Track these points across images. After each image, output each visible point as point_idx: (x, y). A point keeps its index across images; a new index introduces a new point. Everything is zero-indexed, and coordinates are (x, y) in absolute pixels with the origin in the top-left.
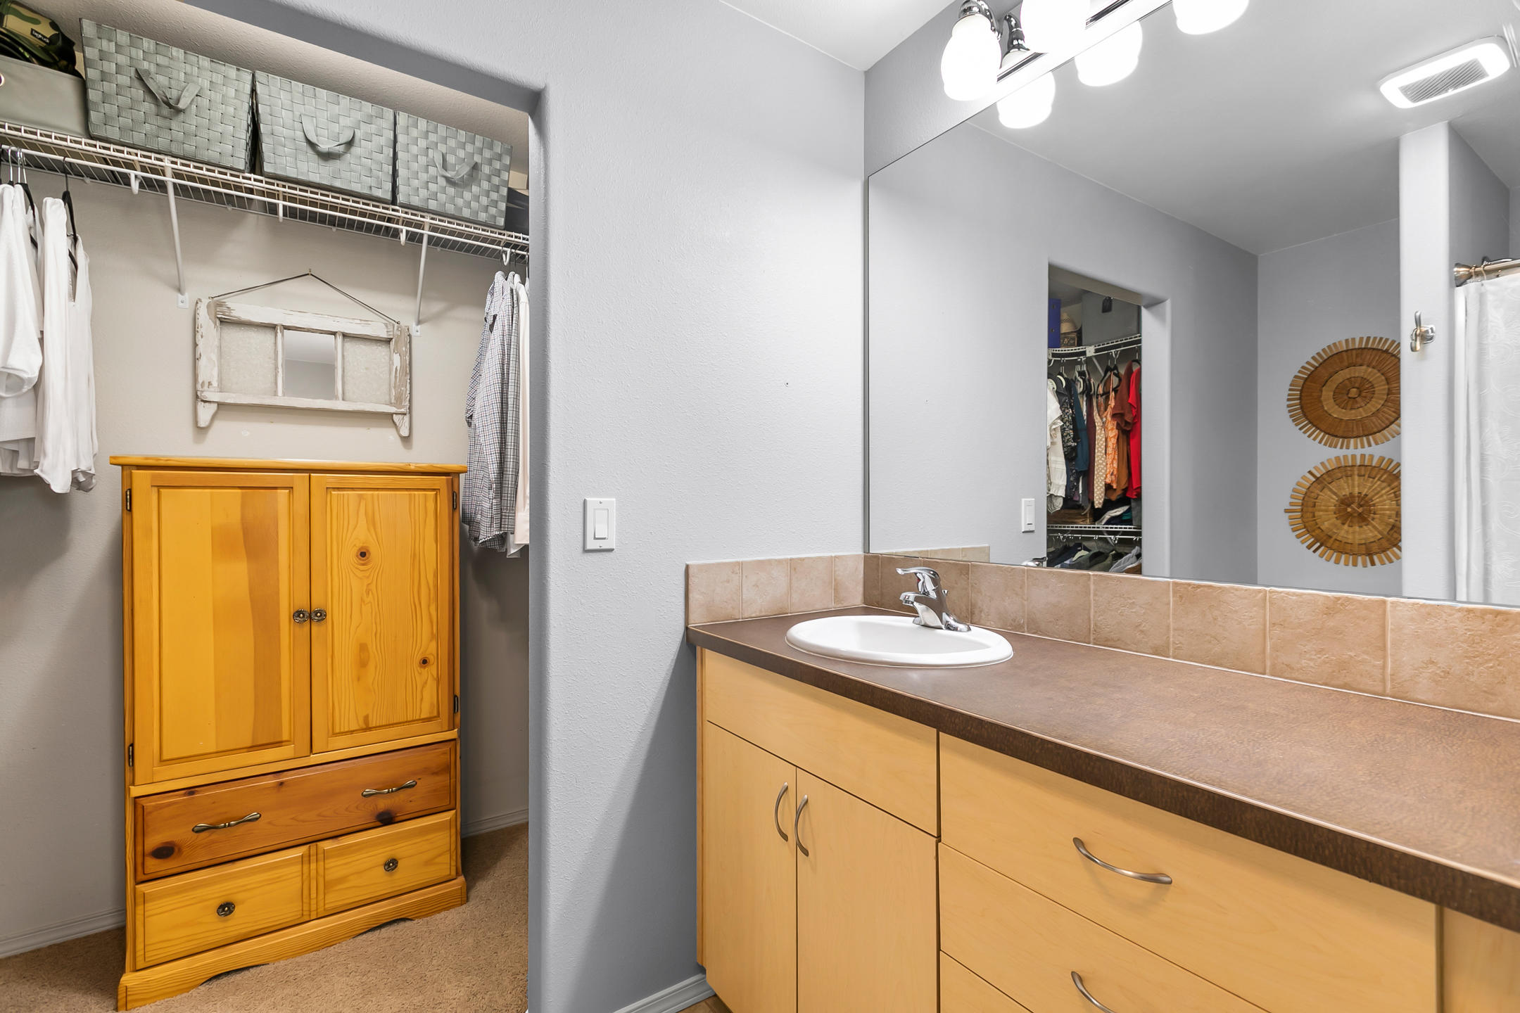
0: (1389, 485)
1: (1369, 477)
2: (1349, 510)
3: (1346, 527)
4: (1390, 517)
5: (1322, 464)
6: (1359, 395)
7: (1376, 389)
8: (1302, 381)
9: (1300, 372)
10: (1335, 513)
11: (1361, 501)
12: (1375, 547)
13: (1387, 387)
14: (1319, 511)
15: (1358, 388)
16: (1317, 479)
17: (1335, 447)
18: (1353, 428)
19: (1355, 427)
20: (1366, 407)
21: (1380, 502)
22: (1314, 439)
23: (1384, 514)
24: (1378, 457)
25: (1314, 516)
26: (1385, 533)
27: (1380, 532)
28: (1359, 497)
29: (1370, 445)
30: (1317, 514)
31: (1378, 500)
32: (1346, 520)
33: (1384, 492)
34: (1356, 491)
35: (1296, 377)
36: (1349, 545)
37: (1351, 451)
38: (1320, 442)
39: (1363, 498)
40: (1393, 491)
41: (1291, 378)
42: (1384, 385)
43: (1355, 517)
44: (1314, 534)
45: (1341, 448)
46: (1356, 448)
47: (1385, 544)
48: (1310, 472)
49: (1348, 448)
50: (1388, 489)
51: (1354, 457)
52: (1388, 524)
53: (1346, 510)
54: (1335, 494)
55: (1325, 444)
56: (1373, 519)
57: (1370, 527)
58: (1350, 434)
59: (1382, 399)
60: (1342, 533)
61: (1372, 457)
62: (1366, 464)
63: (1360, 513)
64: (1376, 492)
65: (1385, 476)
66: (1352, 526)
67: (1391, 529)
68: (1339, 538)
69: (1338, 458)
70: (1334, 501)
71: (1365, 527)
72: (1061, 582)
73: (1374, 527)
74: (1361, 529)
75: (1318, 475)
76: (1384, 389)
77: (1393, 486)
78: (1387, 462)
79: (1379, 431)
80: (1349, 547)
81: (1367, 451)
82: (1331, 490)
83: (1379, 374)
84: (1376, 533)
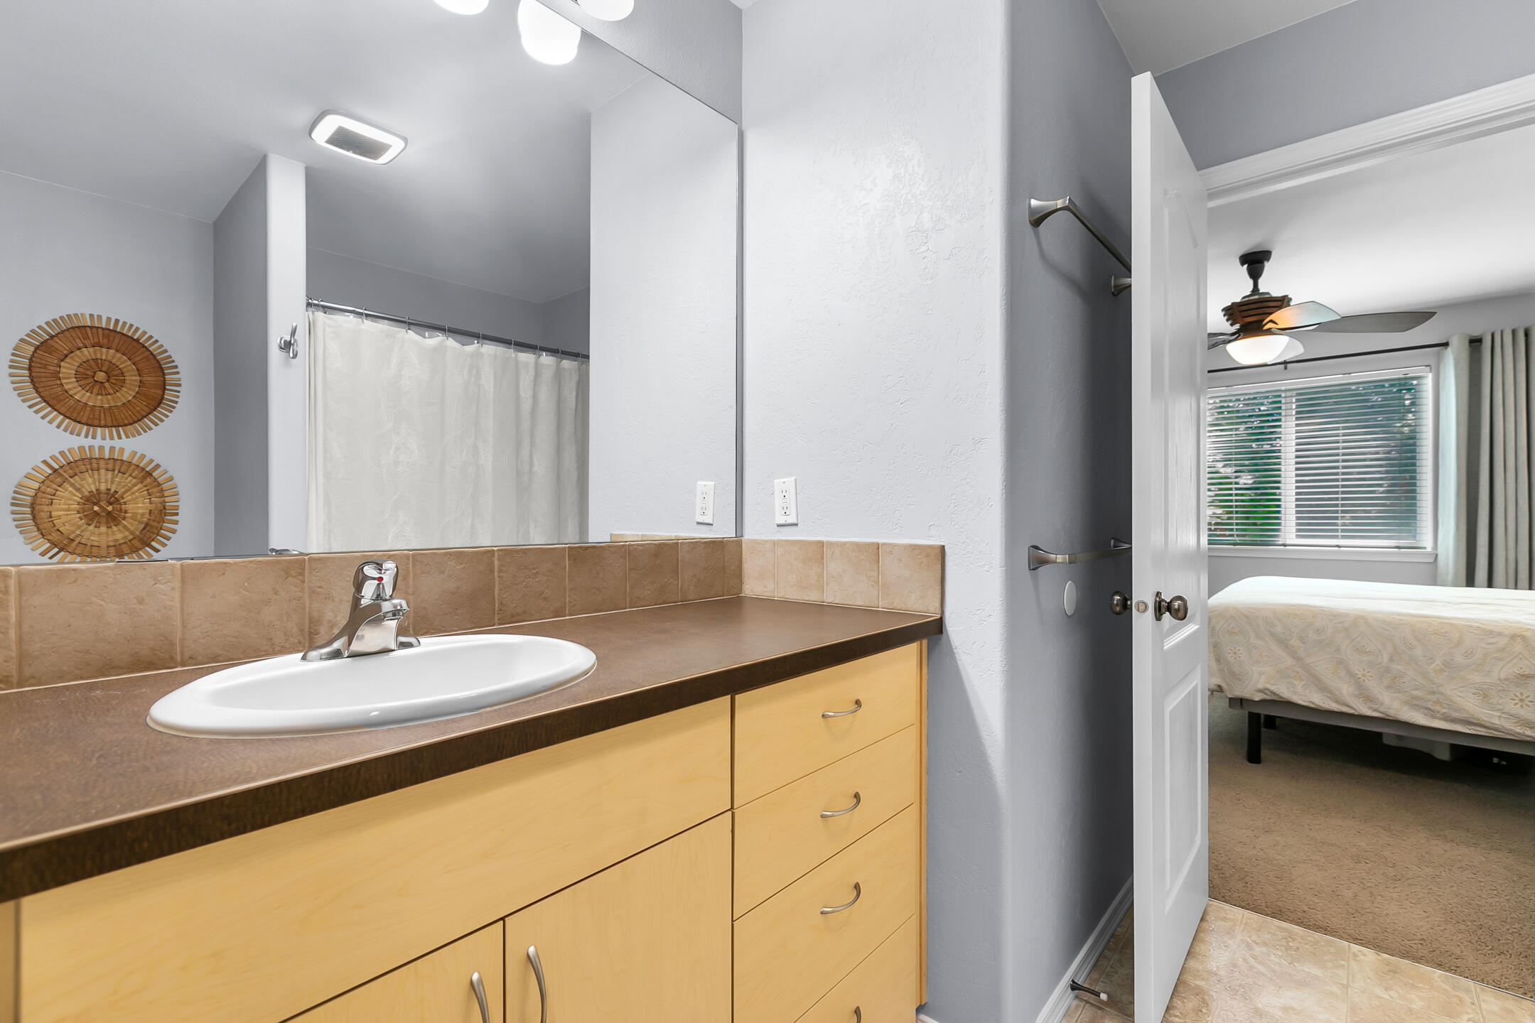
0: (142, 482)
1: (119, 472)
2: (96, 508)
3: (91, 528)
4: (143, 515)
5: (62, 453)
6: (108, 381)
7: (126, 378)
8: (32, 349)
9: (28, 335)
10: (78, 512)
11: (111, 498)
12: (125, 549)
13: (138, 378)
14: (58, 510)
15: (106, 373)
16: (55, 471)
17: (78, 435)
18: (100, 416)
19: (102, 415)
20: (115, 396)
21: (133, 499)
22: (50, 422)
23: (136, 513)
24: (130, 451)
25: (51, 517)
26: (138, 533)
27: (132, 533)
28: (107, 494)
29: (120, 437)
30: (54, 514)
31: (130, 497)
32: (92, 520)
33: (136, 488)
34: (103, 487)
35: (22, 340)
36: (97, 548)
37: (97, 442)
38: (58, 427)
39: (113, 496)
40: (145, 488)
41: (15, 341)
42: (135, 376)
43: (103, 516)
44: (50, 537)
45: (86, 436)
46: (104, 438)
47: (136, 543)
48: (45, 462)
49: (94, 437)
50: (140, 486)
51: (101, 448)
52: (141, 522)
53: (93, 508)
54: (78, 490)
55: (65, 430)
56: (124, 518)
57: (120, 527)
58: (96, 422)
59: (133, 390)
60: (86, 534)
61: (122, 450)
62: (115, 458)
63: (110, 512)
64: (126, 488)
65: (136, 472)
66: (99, 527)
67: (144, 528)
68: (83, 541)
69: (81, 448)
70: (78, 499)
71: (114, 528)
72: (461, 564)
73: (125, 527)
74: (110, 530)
75: (56, 467)
76: (136, 381)
77: (145, 483)
78: (140, 457)
79: (130, 424)
80: (95, 550)
81: (117, 443)
82: (72, 485)
83: (129, 363)
84: (127, 533)
